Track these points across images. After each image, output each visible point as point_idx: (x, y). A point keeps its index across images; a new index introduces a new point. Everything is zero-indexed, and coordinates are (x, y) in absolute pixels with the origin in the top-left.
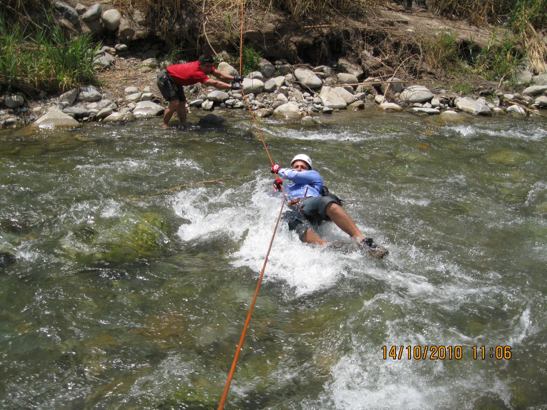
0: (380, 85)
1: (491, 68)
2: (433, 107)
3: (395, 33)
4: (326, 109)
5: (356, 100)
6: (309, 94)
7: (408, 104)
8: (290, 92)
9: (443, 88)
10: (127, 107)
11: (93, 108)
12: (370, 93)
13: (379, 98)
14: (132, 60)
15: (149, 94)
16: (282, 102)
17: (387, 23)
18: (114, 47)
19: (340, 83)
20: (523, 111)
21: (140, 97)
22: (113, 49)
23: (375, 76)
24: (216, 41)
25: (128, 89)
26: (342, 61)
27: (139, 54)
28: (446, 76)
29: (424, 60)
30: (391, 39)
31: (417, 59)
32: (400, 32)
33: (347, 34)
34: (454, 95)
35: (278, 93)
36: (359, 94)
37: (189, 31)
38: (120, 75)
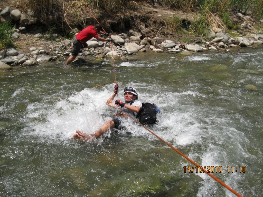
0: (151, 41)
1: (196, 31)
2: (177, 49)
3: (153, 16)
4: (129, 53)
5: (142, 49)
6: (119, 47)
7: (165, 49)
8: (110, 46)
9: (178, 41)
10: (32, 57)
11: (15, 58)
12: (147, 45)
13: (152, 47)
14: (29, 35)
15: (43, 51)
16: (109, 51)
17: (149, 12)
18: (18, 29)
19: (133, 41)
20: (216, 49)
21: (39, 52)
22: (18, 30)
23: (148, 37)
24: (72, 23)
25: (31, 49)
26: (131, 31)
27: (32, 32)
28: (178, 36)
29: (167, 29)
30: (152, 19)
31: (165, 28)
32: (155, 16)
33: (132, 18)
35: (105, 47)
36: (142, 46)
37: (57, 19)
38: (24, 42)
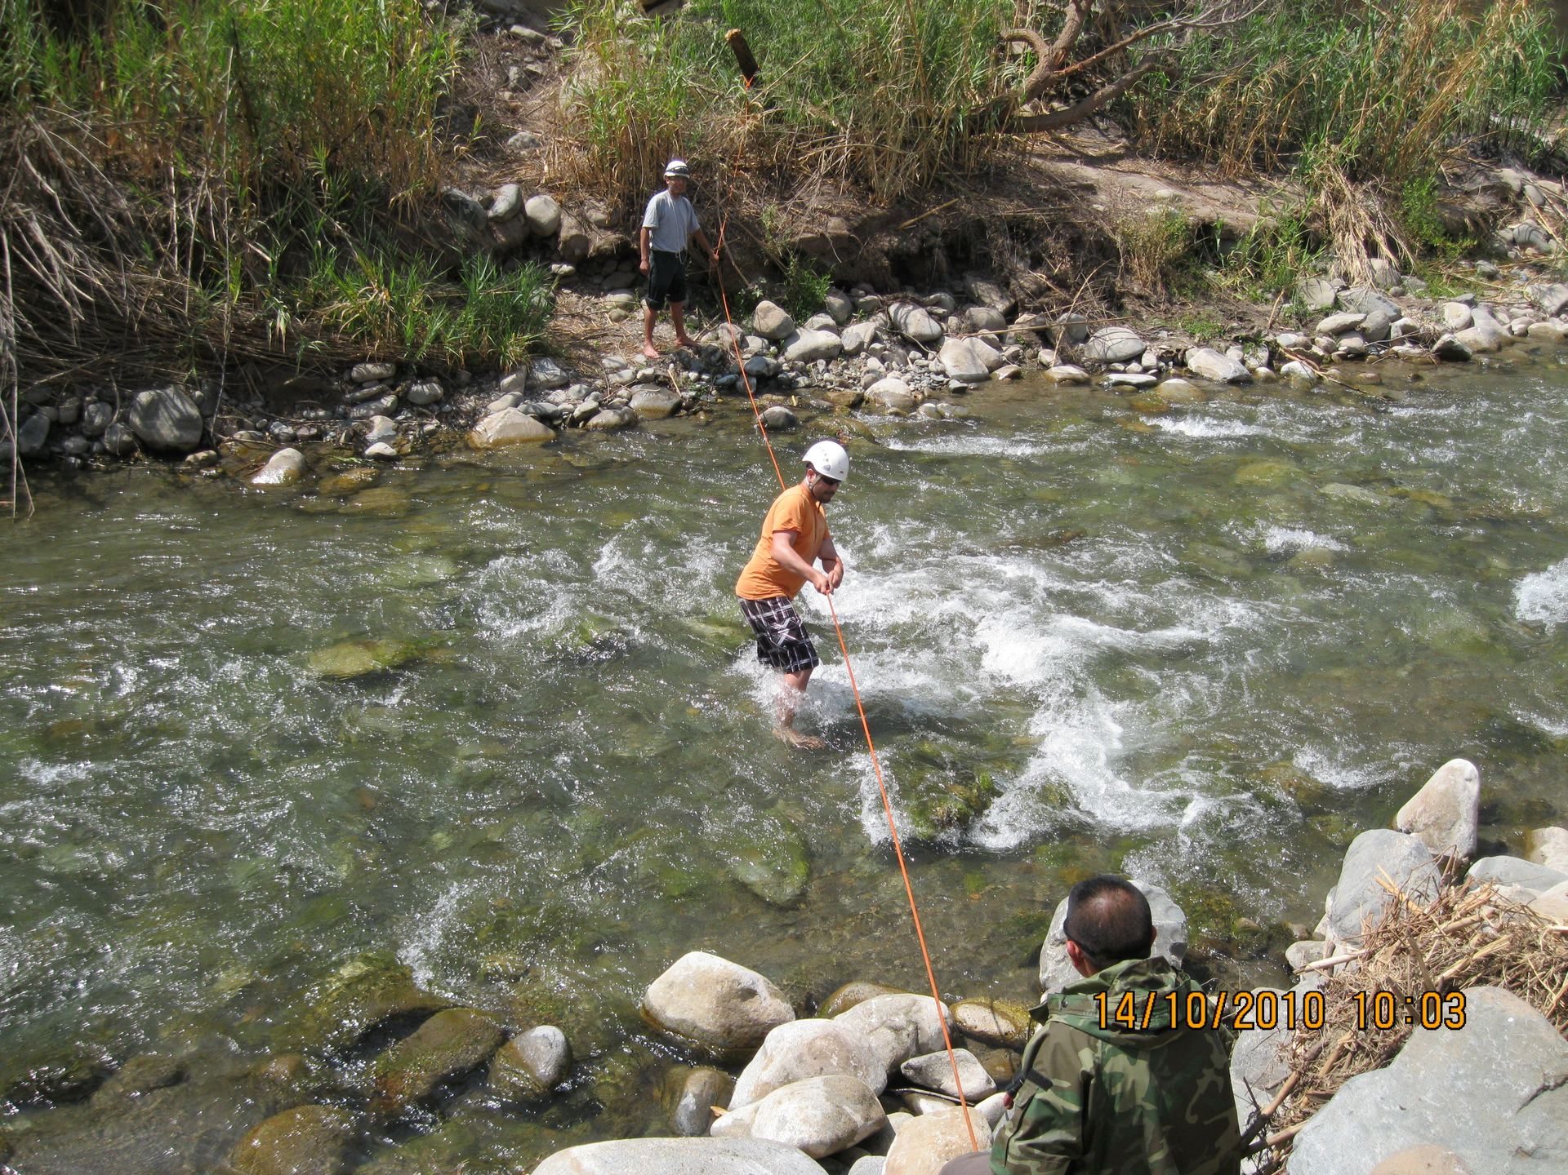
0: (1047, 329)
2: (1146, 370)
3: (1070, 216)
4: (954, 383)
5: (1006, 363)
6: (919, 355)
7: (1100, 365)
8: (886, 353)
9: (1163, 328)
10: (616, 396)
11: (562, 401)
12: (1028, 346)
13: (1046, 355)
14: (585, 294)
15: (649, 371)
16: (876, 376)
17: (1054, 195)
18: (548, 269)
19: (973, 328)
20: (1311, 372)
21: (635, 377)
23: (1036, 310)
24: (746, 258)
25: (607, 362)
26: (972, 282)
27: (597, 280)
28: (1169, 301)
29: (1126, 270)
30: (1063, 231)
32: (1081, 214)
33: (980, 227)
34: (1182, 342)
35: (867, 358)
36: (1010, 350)
